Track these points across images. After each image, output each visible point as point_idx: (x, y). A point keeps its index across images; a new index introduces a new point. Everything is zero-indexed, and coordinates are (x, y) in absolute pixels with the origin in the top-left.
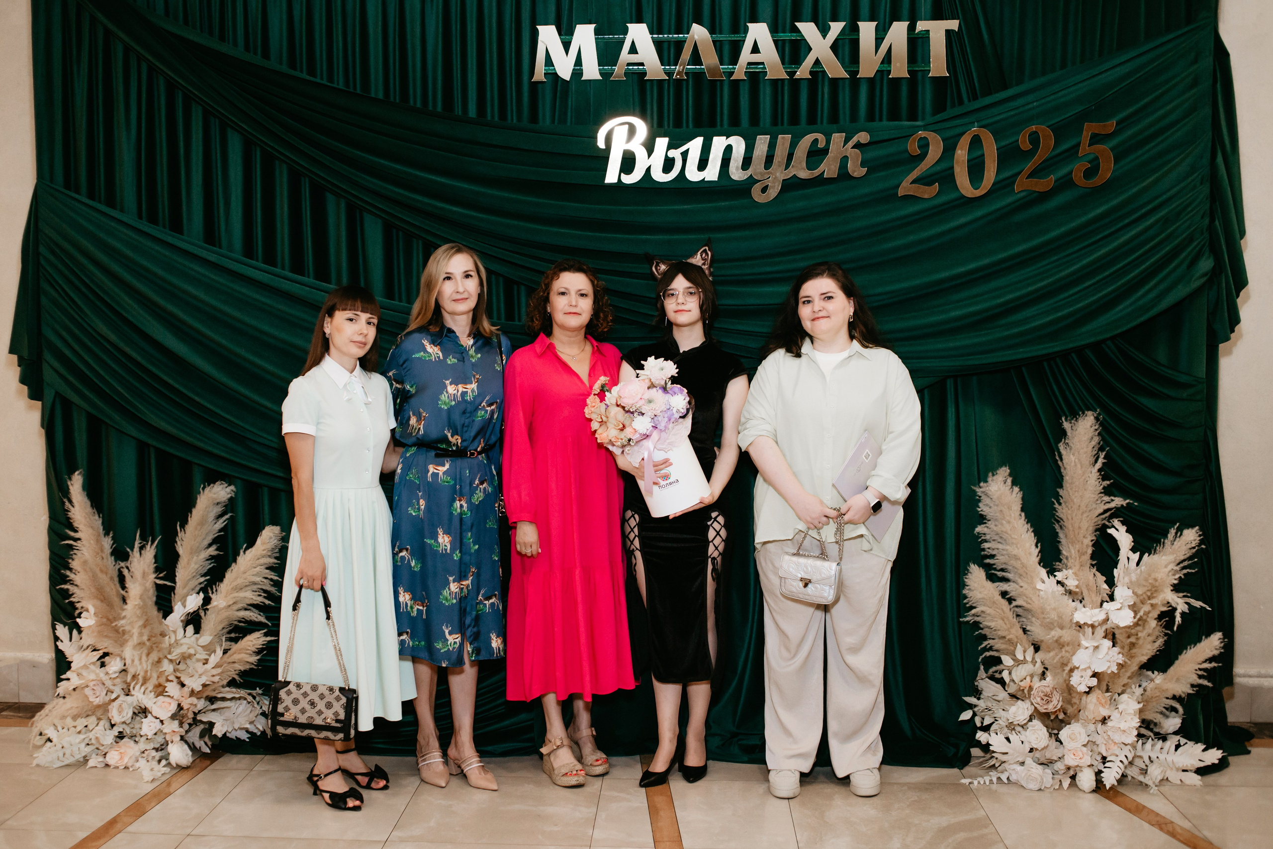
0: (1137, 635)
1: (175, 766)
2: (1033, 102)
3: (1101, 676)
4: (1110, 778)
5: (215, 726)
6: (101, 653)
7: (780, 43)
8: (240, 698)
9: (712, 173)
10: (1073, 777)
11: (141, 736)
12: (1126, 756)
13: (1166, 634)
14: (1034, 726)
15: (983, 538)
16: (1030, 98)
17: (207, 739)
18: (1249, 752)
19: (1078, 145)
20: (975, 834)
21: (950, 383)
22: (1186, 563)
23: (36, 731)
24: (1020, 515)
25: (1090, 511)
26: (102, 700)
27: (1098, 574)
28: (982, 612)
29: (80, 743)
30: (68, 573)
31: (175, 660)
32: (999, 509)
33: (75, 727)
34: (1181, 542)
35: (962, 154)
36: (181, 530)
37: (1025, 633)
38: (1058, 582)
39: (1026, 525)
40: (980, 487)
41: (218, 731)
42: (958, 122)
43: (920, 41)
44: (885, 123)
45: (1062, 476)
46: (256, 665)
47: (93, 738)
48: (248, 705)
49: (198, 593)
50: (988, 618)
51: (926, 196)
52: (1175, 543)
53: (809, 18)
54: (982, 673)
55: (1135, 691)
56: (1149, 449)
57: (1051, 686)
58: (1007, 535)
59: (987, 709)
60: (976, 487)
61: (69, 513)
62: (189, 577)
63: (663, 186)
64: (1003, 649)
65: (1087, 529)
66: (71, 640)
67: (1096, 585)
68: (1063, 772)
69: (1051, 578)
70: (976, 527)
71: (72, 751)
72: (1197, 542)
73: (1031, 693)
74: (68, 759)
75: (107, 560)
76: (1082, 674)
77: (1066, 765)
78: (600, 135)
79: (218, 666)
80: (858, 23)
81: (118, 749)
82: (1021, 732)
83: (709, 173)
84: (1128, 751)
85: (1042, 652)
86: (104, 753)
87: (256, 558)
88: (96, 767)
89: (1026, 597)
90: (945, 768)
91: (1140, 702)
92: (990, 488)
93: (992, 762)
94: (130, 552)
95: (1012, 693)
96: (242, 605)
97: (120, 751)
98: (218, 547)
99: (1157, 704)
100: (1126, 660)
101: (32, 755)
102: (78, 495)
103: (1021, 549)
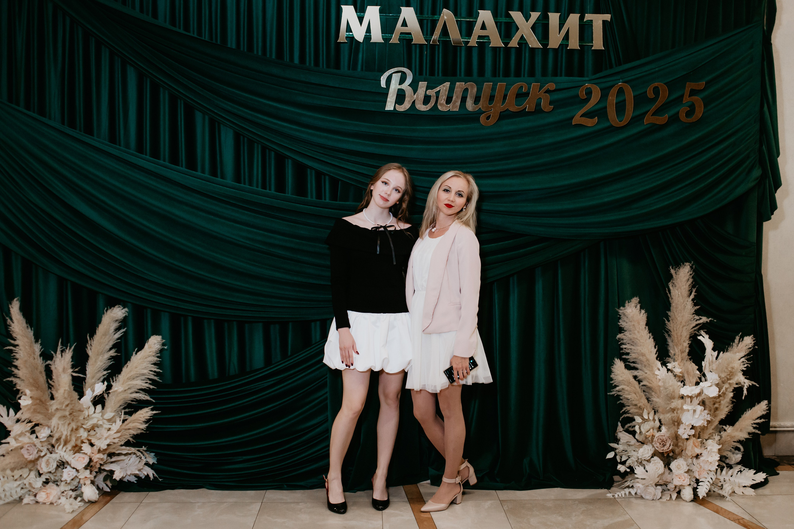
0: (720, 402)
1: (87, 501)
2: (656, 68)
3: (696, 428)
4: (702, 492)
5: (115, 473)
6: (33, 423)
7: (499, 24)
8: (130, 454)
9: (455, 106)
10: (679, 493)
11: (62, 481)
12: (711, 478)
13: (733, 402)
14: (654, 461)
15: (621, 342)
16: (652, 65)
17: (108, 482)
18: (778, 474)
19: (682, 96)
21: (602, 244)
24: (645, 328)
25: (688, 325)
26: (34, 457)
27: (693, 365)
28: (623, 389)
29: (17, 487)
30: (13, 369)
31: (88, 429)
32: (633, 324)
34: (743, 344)
35: (612, 99)
36: (90, 339)
37: (648, 403)
38: (669, 370)
39: (649, 335)
40: (621, 310)
41: (117, 476)
42: (608, 79)
43: (587, 26)
44: (564, 78)
45: (670, 304)
46: (145, 431)
47: (26, 484)
48: (136, 458)
49: (103, 382)
50: (626, 393)
51: (589, 125)
52: (739, 345)
53: (518, 8)
54: (620, 428)
55: (716, 437)
56: (723, 287)
57: (668, 435)
58: (637, 340)
59: (624, 450)
60: (618, 310)
61: (10, 327)
62: (96, 371)
63: (423, 114)
64: (635, 413)
65: (686, 337)
66: (8, 415)
67: (692, 371)
68: (672, 490)
69: (664, 367)
70: (618, 335)
71: (11, 493)
72: (752, 344)
73: (654, 440)
74: (8, 499)
75: (38, 360)
76: (686, 427)
77: (675, 485)
78: (383, 78)
79: (118, 432)
80: (548, 13)
81: (45, 491)
82: (647, 465)
83: (452, 106)
84: (712, 475)
85: (659, 414)
86: (34, 494)
87: (144, 357)
88: (29, 504)
89: (649, 380)
90: (599, 489)
91: (719, 445)
92: (627, 310)
93: (627, 484)
94: (54, 354)
95: (641, 440)
96: (134, 390)
97: (47, 492)
98: (116, 350)
99: (728, 445)
100: (713, 418)
102: (17, 315)
103: (646, 350)
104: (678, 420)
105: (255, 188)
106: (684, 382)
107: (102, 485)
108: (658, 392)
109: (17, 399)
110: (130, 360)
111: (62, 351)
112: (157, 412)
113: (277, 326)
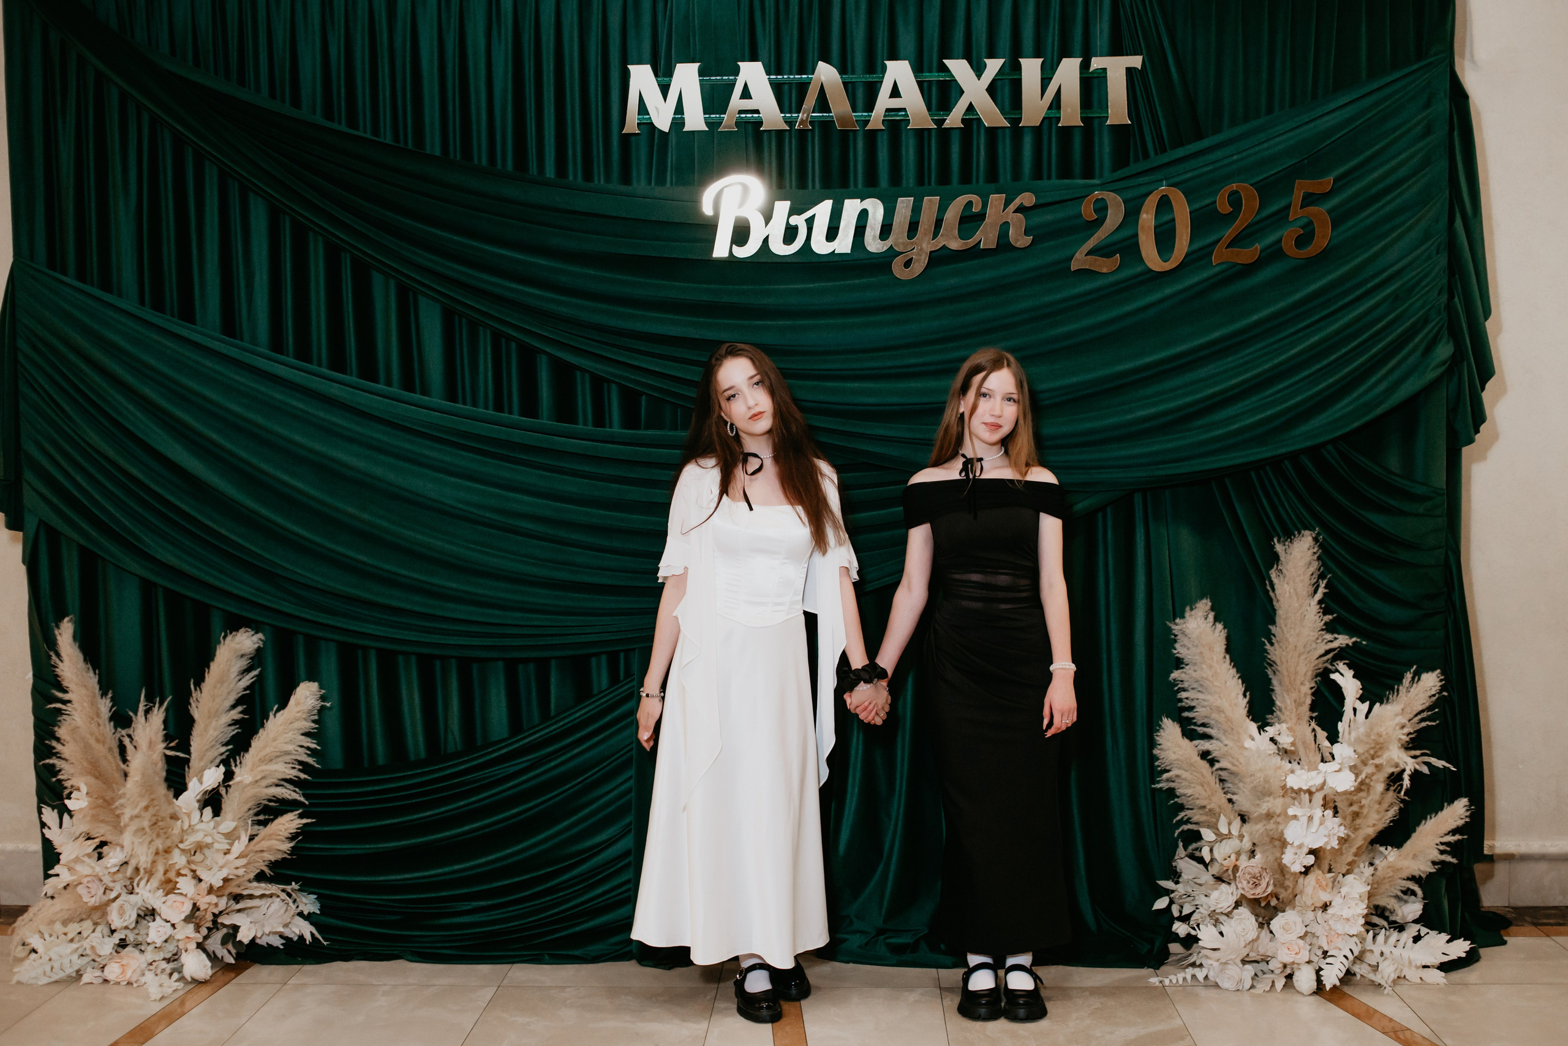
1: (190, 980)
2: (1232, 155)
3: (1321, 853)
4: (1332, 977)
5: (240, 930)
6: (97, 841)
7: (925, 84)
8: (271, 896)
9: (843, 244)
10: (1290, 977)
11: (149, 944)
12: (1352, 951)
14: (1240, 915)
15: (1180, 686)
16: (1228, 150)
17: (230, 947)
18: (1504, 943)
19: (1288, 207)
21: (1138, 499)
22: (1424, 715)
23: (17, 939)
24: (1225, 657)
25: (1309, 652)
26: (98, 900)
27: (1318, 729)
28: (1177, 776)
29: (72, 954)
30: (54, 743)
31: (189, 850)
32: (1198, 651)
33: (65, 934)
34: (1419, 688)
35: (1147, 218)
36: (196, 689)
37: (1229, 803)
38: (1272, 739)
39: (1232, 670)
40: (1176, 624)
41: (244, 936)
42: (1139, 181)
43: (1096, 81)
44: (1055, 181)
45: (1274, 611)
46: (289, 854)
47: (88, 947)
48: (282, 904)
49: (218, 766)
50: (1184, 783)
51: (1105, 270)
52: (1412, 690)
53: (961, 53)
54: (1181, 852)
55: (1363, 870)
56: (1381, 576)
57: (1266, 865)
58: (1208, 682)
59: (1186, 895)
60: (1171, 624)
61: (57, 670)
62: (207, 747)
63: (784, 261)
64: (1203, 822)
65: (1305, 675)
66: (61, 826)
67: (1313, 742)
68: (1278, 971)
69: (1263, 734)
70: (1172, 672)
71: (61, 963)
72: (1438, 688)
73: (1237, 875)
74: (57, 974)
75: (105, 725)
76: (1297, 851)
77: (1282, 963)
78: (707, 198)
79: (240, 856)
80: (1020, 59)
81: (119, 961)
82: (1223, 922)
83: (840, 244)
84: (1355, 944)
85: (1250, 824)
86: (102, 966)
87: (289, 722)
88: (92, 983)
89: (1233, 758)
90: (1137, 968)
91: (1370, 884)
92: (1188, 625)
93: (1191, 960)
94: (134, 716)
96: (273, 780)
97: (122, 963)
98: (242, 709)
99: (1391, 886)
100: (1350, 833)
101: (11, 970)
102: (68, 647)
103: (1224, 700)
104: (1280, 838)
105: (481, 409)
106: (1298, 763)
110: (264, 727)
111: (147, 712)
112: (309, 821)
113: (532, 666)
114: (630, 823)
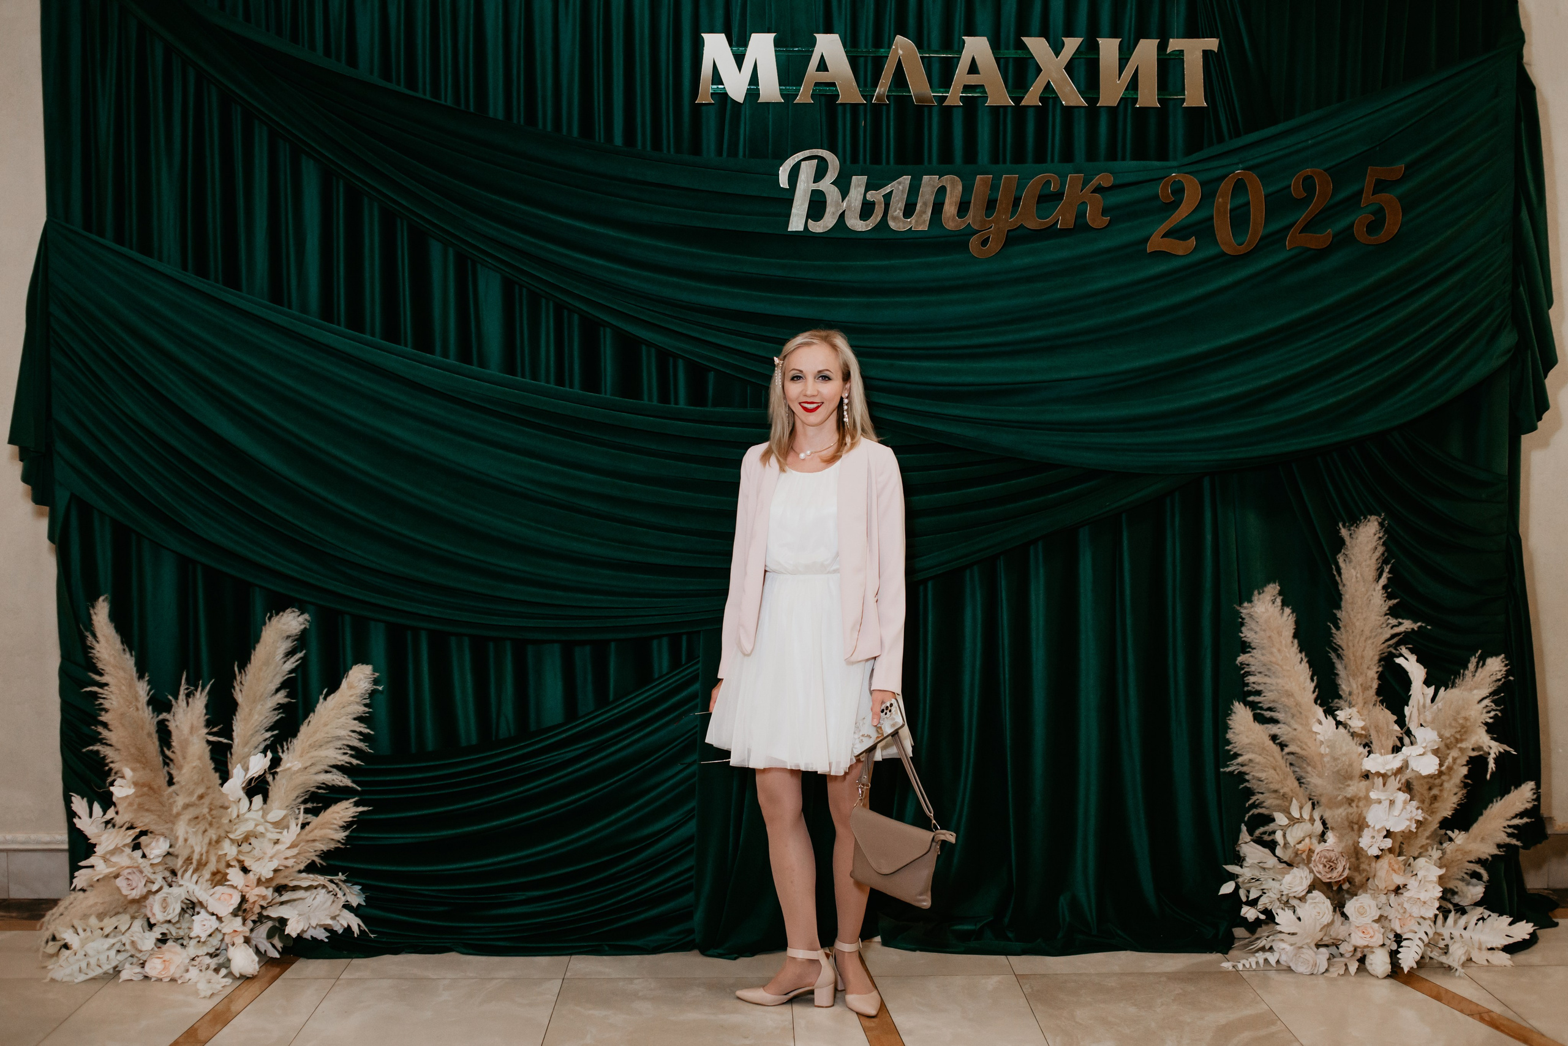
0: (1441, 786)
1: (238, 976)
2: (1308, 140)
3: (1395, 836)
4: (1408, 959)
5: (289, 923)
6: (138, 830)
7: (1002, 61)
8: (318, 887)
9: (920, 222)
10: (1362, 960)
11: (191, 938)
12: (1426, 933)
13: (1466, 785)
14: (1315, 898)
15: (1246, 670)
16: (1302, 135)
17: (276, 940)
18: (1556, 925)
19: (1360, 193)
20: (1263, 1032)
21: (1206, 482)
22: (1491, 698)
23: (46, 934)
24: (1292, 642)
25: (1375, 636)
26: (139, 894)
27: (1387, 712)
28: (1251, 760)
29: (109, 949)
30: (100, 729)
31: (238, 840)
32: (1268, 635)
34: (1485, 672)
35: (1224, 201)
36: (240, 672)
37: (1300, 786)
38: (1339, 723)
39: (1299, 656)
40: (1245, 608)
41: (293, 930)
42: (1215, 163)
43: (1173, 63)
44: (1129, 163)
45: (1340, 595)
46: (343, 844)
47: (126, 942)
48: (328, 896)
49: (264, 752)
50: (1258, 767)
51: (1180, 253)
52: (1477, 674)
53: (1039, 30)
54: (1245, 836)
55: (1433, 853)
56: (1444, 561)
57: (1339, 849)
58: (1277, 666)
59: (1253, 879)
60: (1238, 608)
61: (93, 651)
62: (251, 733)
63: (859, 237)
64: (1275, 806)
65: (1372, 659)
66: (91, 816)
67: (1385, 725)
68: (1348, 955)
69: (1330, 718)
70: (1239, 656)
71: (98, 959)
72: (1503, 672)
73: (1313, 859)
74: (93, 971)
75: (144, 712)
76: (1375, 834)
77: (1354, 946)
78: (783, 171)
79: (293, 846)
80: (1098, 39)
81: (160, 956)
82: (1299, 906)
83: (916, 221)
84: (1427, 926)
85: (1321, 808)
86: (141, 962)
87: (341, 706)
88: (131, 980)
89: (1301, 742)
90: (1206, 953)
91: (1440, 867)
92: (1256, 609)
93: (1260, 943)
94: (173, 701)
95: (1286, 859)
96: (322, 767)
97: (164, 959)
98: (288, 692)
99: (1458, 869)
100: (1427, 816)
101: (45, 967)
102: (105, 628)
103: (1294, 684)
104: (1358, 821)
105: (542, 383)
106: (1369, 747)
107: (265, 945)
108: (1320, 766)
109: (108, 784)
110: (314, 712)
111: (188, 696)
112: (365, 809)
113: (588, 648)
114: (693, 809)
